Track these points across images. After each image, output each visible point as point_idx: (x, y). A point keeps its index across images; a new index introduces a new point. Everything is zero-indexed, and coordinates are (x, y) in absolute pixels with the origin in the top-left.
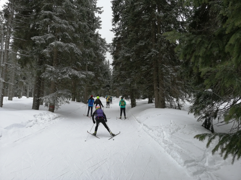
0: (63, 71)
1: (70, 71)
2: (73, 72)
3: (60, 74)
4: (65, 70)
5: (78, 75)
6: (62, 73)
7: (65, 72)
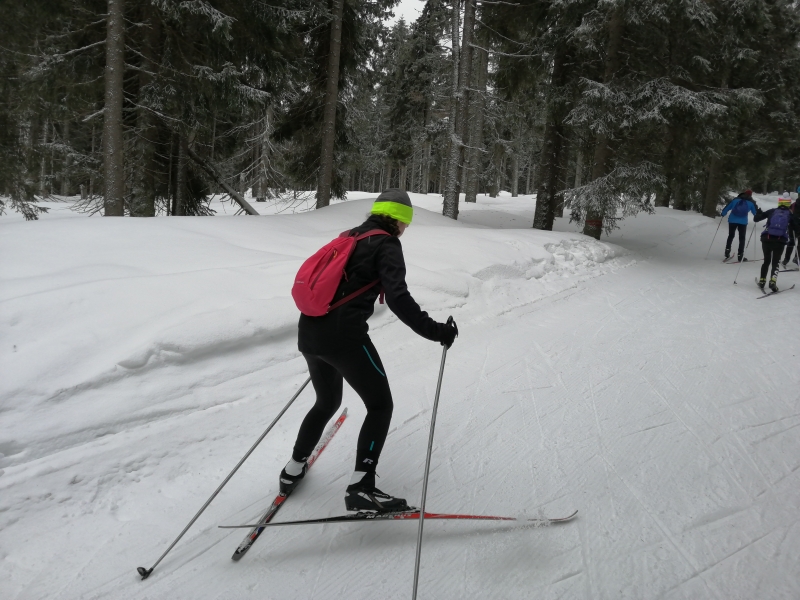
0: (641, 96)
1: (668, 92)
2: (678, 95)
3: (629, 109)
4: (647, 92)
5: (698, 107)
6: (635, 105)
7: (647, 99)
